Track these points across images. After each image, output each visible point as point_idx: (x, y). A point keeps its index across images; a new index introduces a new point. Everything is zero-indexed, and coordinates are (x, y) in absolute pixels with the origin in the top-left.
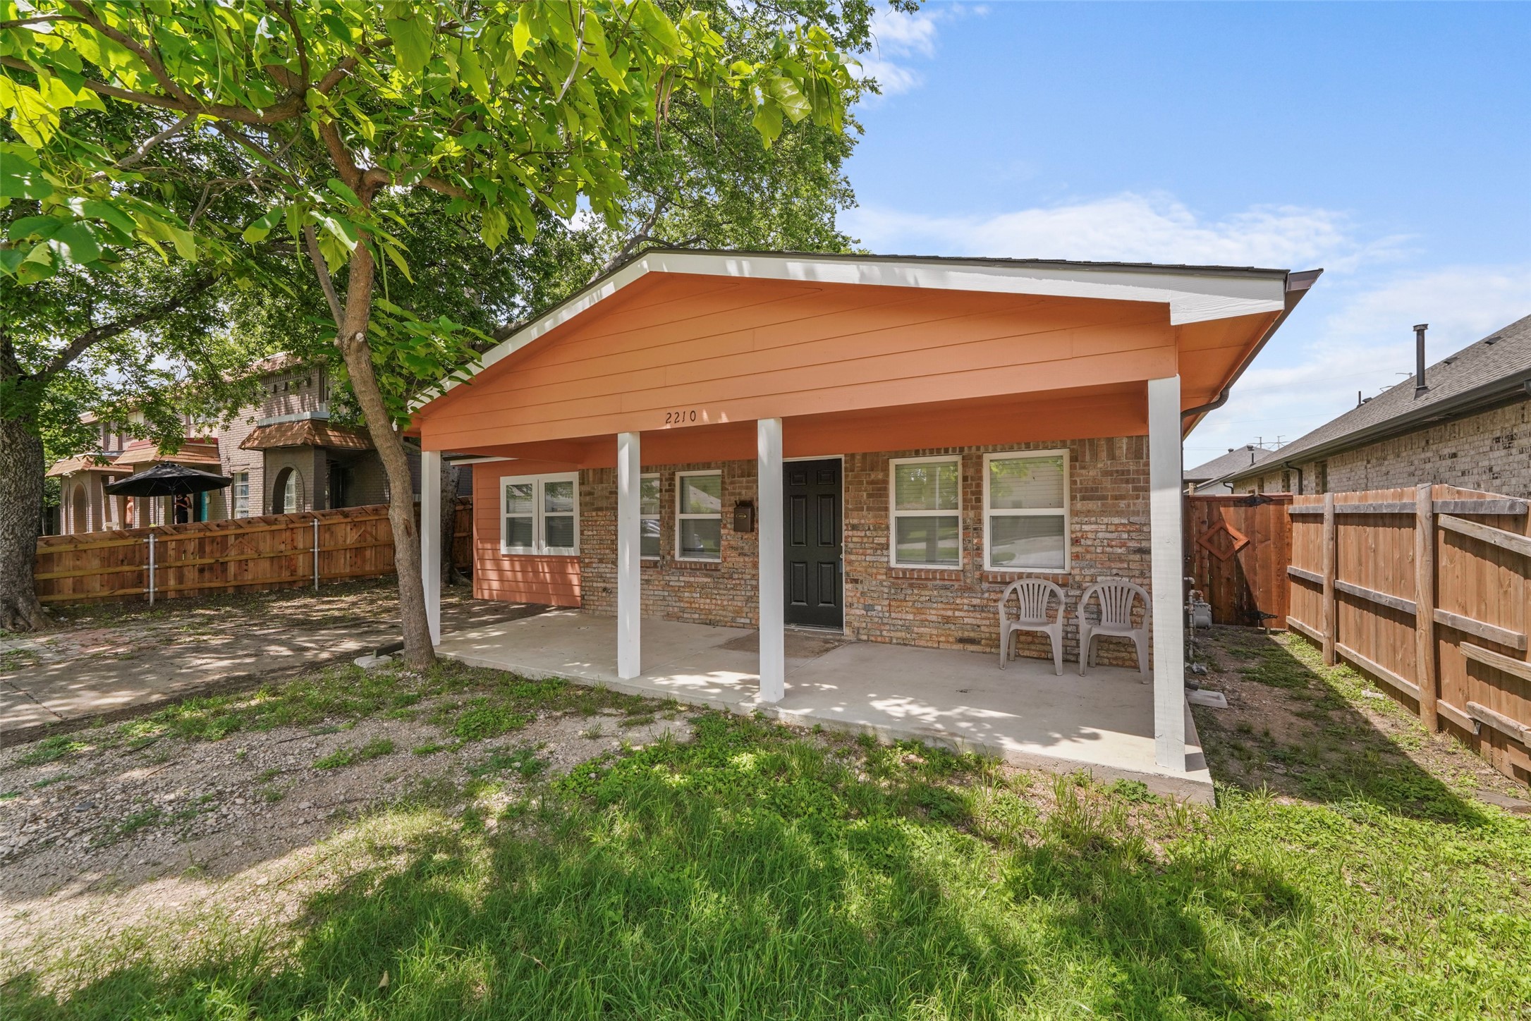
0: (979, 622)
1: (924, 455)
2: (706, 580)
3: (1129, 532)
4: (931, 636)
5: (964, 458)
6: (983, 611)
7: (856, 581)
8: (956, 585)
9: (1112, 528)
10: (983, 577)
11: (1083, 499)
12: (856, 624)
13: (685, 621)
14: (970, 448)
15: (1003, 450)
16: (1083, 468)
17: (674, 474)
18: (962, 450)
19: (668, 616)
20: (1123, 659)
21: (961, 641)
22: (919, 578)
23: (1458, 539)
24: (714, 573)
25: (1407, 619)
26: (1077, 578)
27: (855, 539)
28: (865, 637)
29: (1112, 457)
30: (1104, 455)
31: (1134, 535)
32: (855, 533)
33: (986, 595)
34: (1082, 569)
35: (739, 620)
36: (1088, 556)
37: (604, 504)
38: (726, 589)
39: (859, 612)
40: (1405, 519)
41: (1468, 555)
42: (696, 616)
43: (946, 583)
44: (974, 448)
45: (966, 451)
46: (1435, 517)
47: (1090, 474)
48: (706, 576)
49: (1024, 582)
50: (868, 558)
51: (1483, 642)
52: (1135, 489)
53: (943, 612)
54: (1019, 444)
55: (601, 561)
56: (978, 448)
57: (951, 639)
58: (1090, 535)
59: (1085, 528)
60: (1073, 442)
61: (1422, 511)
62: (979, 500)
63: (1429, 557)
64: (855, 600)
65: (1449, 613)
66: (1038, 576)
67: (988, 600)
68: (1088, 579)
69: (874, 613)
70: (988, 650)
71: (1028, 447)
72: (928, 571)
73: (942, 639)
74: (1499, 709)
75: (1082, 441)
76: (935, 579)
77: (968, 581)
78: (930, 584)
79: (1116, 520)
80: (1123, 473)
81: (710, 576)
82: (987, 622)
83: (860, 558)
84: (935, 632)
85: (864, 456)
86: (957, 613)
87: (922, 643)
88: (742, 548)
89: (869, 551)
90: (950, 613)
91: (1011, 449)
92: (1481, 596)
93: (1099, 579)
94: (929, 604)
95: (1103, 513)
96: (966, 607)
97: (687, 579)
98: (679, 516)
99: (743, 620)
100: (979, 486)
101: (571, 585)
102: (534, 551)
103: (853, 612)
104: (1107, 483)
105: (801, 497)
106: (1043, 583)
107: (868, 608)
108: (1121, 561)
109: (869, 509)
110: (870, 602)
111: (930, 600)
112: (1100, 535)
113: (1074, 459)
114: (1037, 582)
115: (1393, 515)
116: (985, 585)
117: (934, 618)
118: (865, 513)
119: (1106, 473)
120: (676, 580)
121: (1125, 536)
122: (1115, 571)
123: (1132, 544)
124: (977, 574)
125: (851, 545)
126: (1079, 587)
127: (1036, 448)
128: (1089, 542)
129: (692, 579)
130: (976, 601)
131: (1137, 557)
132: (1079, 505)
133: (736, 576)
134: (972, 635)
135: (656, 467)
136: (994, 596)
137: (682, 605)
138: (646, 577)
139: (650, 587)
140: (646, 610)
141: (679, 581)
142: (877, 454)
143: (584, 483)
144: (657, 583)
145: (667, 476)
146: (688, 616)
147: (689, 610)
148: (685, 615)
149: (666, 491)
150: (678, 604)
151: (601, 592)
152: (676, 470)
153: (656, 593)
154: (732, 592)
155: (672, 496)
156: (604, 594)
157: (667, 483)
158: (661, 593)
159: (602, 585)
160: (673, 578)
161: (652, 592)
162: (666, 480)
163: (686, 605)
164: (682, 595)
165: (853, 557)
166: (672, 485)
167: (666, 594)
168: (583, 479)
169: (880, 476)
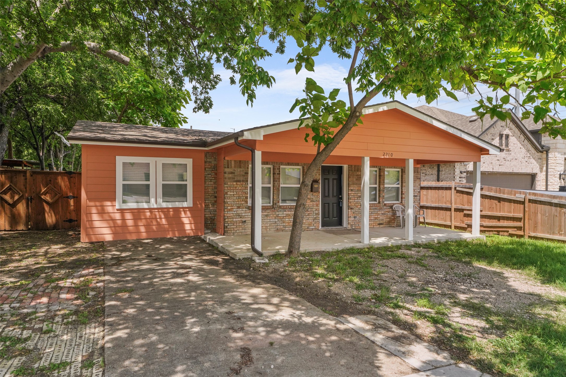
0: (383, 218)
1: (373, 167)
4: (374, 224)
5: (379, 169)
6: (384, 215)
7: (352, 209)
8: (378, 208)
11: (404, 183)
12: (352, 223)
17: (280, 167)
19: (278, 230)
21: (380, 224)
22: (372, 206)
23: (460, 192)
25: (449, 209)
27: (352, 194)
28: (354, 227)
32: (352, 192)
33: (385, 210)
34: (404, 201)
35: (310, 227)
37: (242, 179)
39: (352, 219)
40: (450, 188)
44: (383, 166)
45: (381, 167)
46: (455, 188)
50: (356, 201)
53: (375, 216)
55: (239, 207)
57: (377, 224)
61: (453, 187)
62: (384, 182)
63: (454, 196)
64: (352, 215)
65: (459, 206)
69: (357, 219)
70: (385, 226)
78: (374, 208)
82: (385, 218)
83: (353, 201)
85: (355, 166)
86: (378, 216)
88: (313, 199)
89: (356, 198)
91: (391, 168)
94: (372, 214)
96: (380, 214)
97: (287, 213)
98: (281, 185)
99: (312, 227)
100: (384, 178)
101: (183, 224)
105: (327, 179)
107: (355, 217)
109: (356, 184)
110: (356, 215)
115: (435, 187)
116: (385, 207)
120: (281, 214)
124: (383, 204)
125: (350, 196)
130: (383, 212)
133: (309, 210)
134: (382, 222)
135: (272, 163)
136: (387, 210)
137: (284, 224)
138: (266, 214)
139: (268, 218)
140: (266, 229)
141: (283, 214)
142: (358, 166)
143: (228, 167)
144: (272, 216)
145: (278, 167)
146: (288, 229)
147: (288, 226)
148: (286, 229)
149: (278, 174)
150: (283, 224)
151: (239, 223)
152: (282, 165)
153: (271, 220)
154: (307, 217)
155: (280, 176)
156: (241, 224)
157: (278, 171)
158: (274, 220)
159: (239, 219)
160: (280, 213)
161: (269, 220)
162: (278, 169)
163: (287, 224)
164: (284, 220)
165: (351, 201)
166: (279, 171)
167: (277, 220)
168: (228, 165)
169: (360, 173)
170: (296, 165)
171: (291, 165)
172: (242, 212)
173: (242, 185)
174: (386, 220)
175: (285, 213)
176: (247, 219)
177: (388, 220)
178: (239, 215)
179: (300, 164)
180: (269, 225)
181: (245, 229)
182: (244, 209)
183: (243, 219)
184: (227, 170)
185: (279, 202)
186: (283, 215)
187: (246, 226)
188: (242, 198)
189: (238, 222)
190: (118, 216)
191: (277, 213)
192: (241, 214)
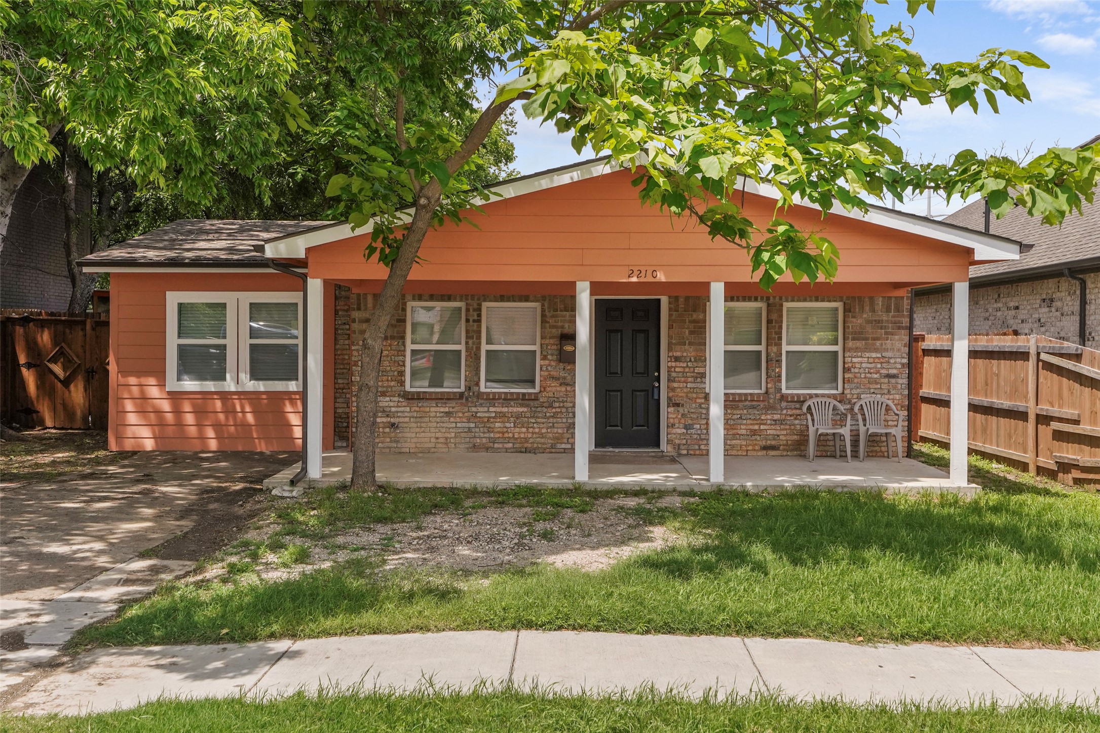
0: (778, 433)
1: (738, 300)
2: (521, 410)
3: (881, 363)
4: (741, 446)
5: (769, 305)
6: (782, 424)
7: (678, 405)
8: (762, 404)
9: (871, 360)
10: (783, 398)
11: (853, 339)
12: (677, 442)
13: (497, 450)
14: (774, 297)
15: (799, 300)
16: (853, 317)
17: (480, 305)
18: (768, 299)
19: (475, 448)
20: (876, 451)
21: (765, 448)
22: (734, 401)
23: (1049, 367)
24: (532, 403)
25: (1022, 416)
26: (848, 396)
27: (677, 369)
28: (685, 452)
29: (873, 310)
30: (867, 308)
31: (885, 365)
32: (678, 364)
33: (785, 412)
34: (851, 389)
35: (559, 446)
36: (856, 380)
37: (389, 332)
38: (545, 417)
39: (679, 431)
40: (1023, 356)
41: (1055, 375)
42: (510, 445)
43: (754, 403)
44: (777, 298)
45: (771, 300)
46: (1038, 354)
47: (856, 322)
48: (522, 405)
49: (815, 400)
50: (689, 385)
51: (1060, 420)
52: (886, 333)
53: (751, 427)
54: (810, 297)
55: (383, 394)
56: (781, 299)
57: (757, 448)
58: (857, 365)
59: (855, 360)
60: (848, 298)
61: (1033, 351)
62: (780, 338)
63: (1035, 377)
64: (676, 421)
65: (1045, 408)
66: (823, 396)
67: (786, 415)
68: (855, 396)
69: (693, 431)
70: (785, 453)
71: (817, 300)
72: (740, 395)
73: (750, 448)
74: (1068, 453)
75: (854, 298)
76: (746, 400)
77: (771, 401)
78: (741, 405)
79: (874, 355)
80: (879, 322)
81: (527, 406)
82: (785, 432)
83: (681, 385)
84: (744, 443)
85: (687, 299)
86: (762, 427)
87: (734, 453)
88: (564, 378)
89: (690, 379)
90: (756, 427)
91: (805, 300)
92: (1060, 396)
93: (862, 396)
94: (740, 421)
95: (866, 349)
96: (769, 422)
97: (498, 410)
98: (485, 347)
99: (563, 446)
100: (781, 327)
101: (289, 426)
102: (229, 385)
103: (674, 431)
104: (869, 328)
105: (616, 331)
106: (828, 400)
107: (687, 427)
108: (877, 383)
109: (690, 344)
110: (690, 422)
111: (741, 418)
112: (864, 365)
113: (847, 310)
114: (824, 400)
116: (784, 404)
117: (744, 432)
118: (687, 347)
119: (869, 322)
120: (482, 411)
121: (879, 366)
122: (872, 391)
123: (884, 372)
124: (778, 396)
125: (674, 374)
126: (850, 403)
127: (823, 301)
128: (857, 371)
129: (505, 410)
130: (776, 417)
131: (886, 380)
132: (850, 344)
133: (557, 405)
134: (773, 443)
135: (461, 296)
136: (790, 412)
137: (492, 435)
138: (447, 410)
139: (452, 420)
140: (446, 444)
141: (488, 411)
142: (698, 298)
143: (359, 309)
144: (461, 415)
145: (476, 306)
146: (500, 446)
147: (501, 440)
148: (496, 445)
149: (474, 321)
150: (487, 435)
151: (383, 428)
152: (485, 300)
153: (459, 425)
154: (551, 420)
155: (480, 326)
156: (387, 430)
157: (475, 314)
158: (466, 425)
159: (384, 420)
160: (481, 409)
161: (454, 425)
162: (474, 310)
163: (497, 435)
164: (492, 425)
165: (675, 385)
166: (479, 315)
167: (472, 425)
168: (359, 304)
169: (701, 317)
170: (520, 300)
171: (508, 300)
172: (392, 404)
173: (390, 345)
174: (789, 438)
175: (491, 409)
176: (402, 420)
177: (795, 437)
178: (384, 411)
179: (531, 298)
180: (453, 435)
181: (397, 442)
182: (396, 399)
183: (392, 420)
184: (356, 314)
185: (477, 384)
186: (487, 415)
187: (400, 435)
188: (391, 374)
189: (381, 425)
190: (166, 406)
191: (474, 409)
192: (388, 409)
